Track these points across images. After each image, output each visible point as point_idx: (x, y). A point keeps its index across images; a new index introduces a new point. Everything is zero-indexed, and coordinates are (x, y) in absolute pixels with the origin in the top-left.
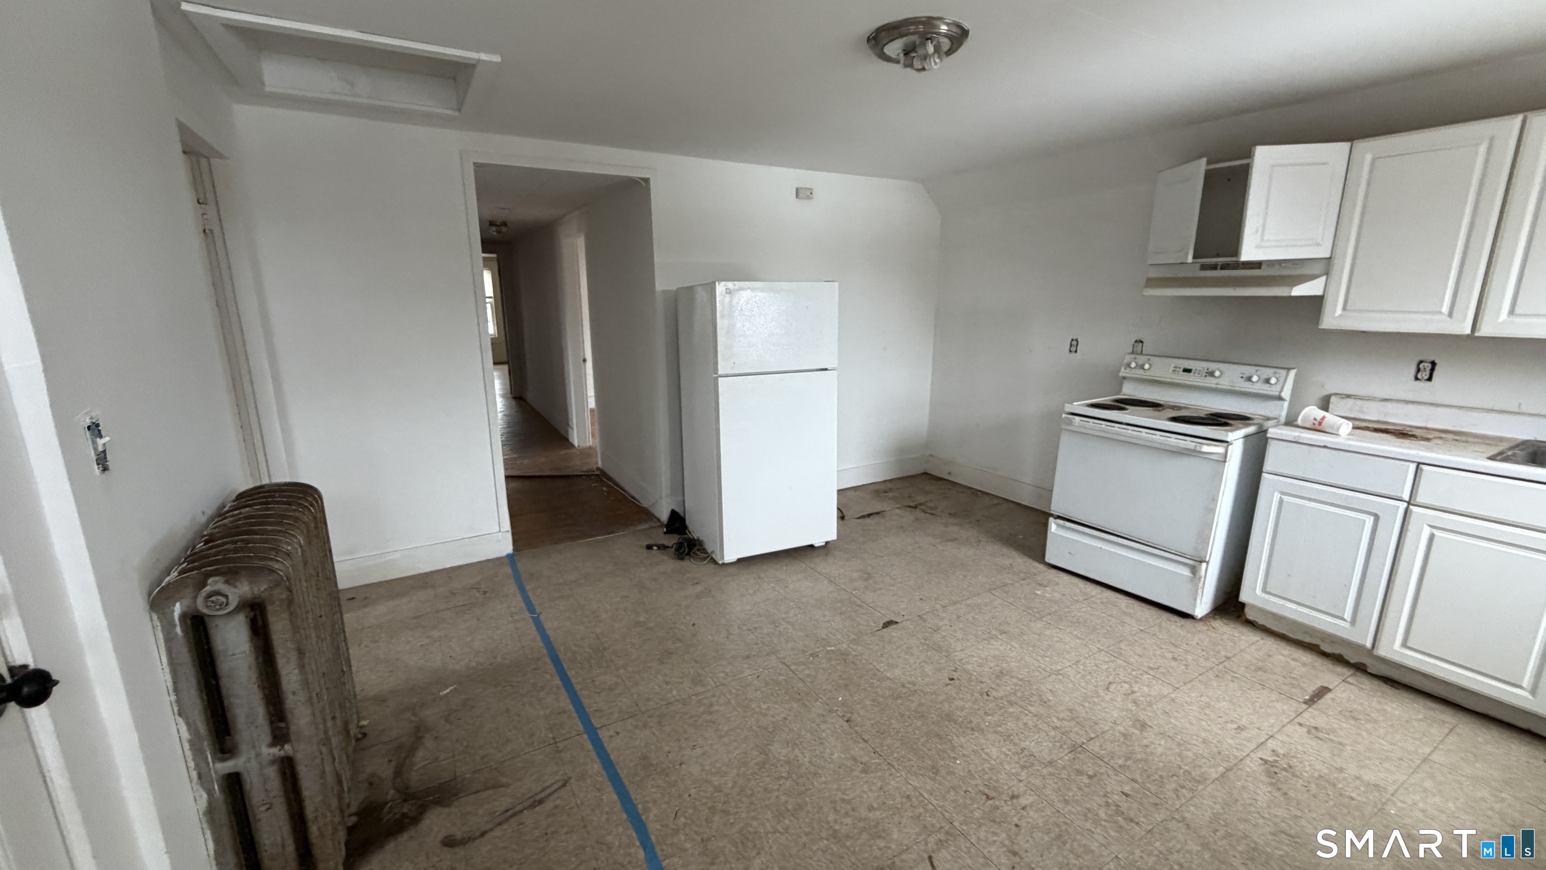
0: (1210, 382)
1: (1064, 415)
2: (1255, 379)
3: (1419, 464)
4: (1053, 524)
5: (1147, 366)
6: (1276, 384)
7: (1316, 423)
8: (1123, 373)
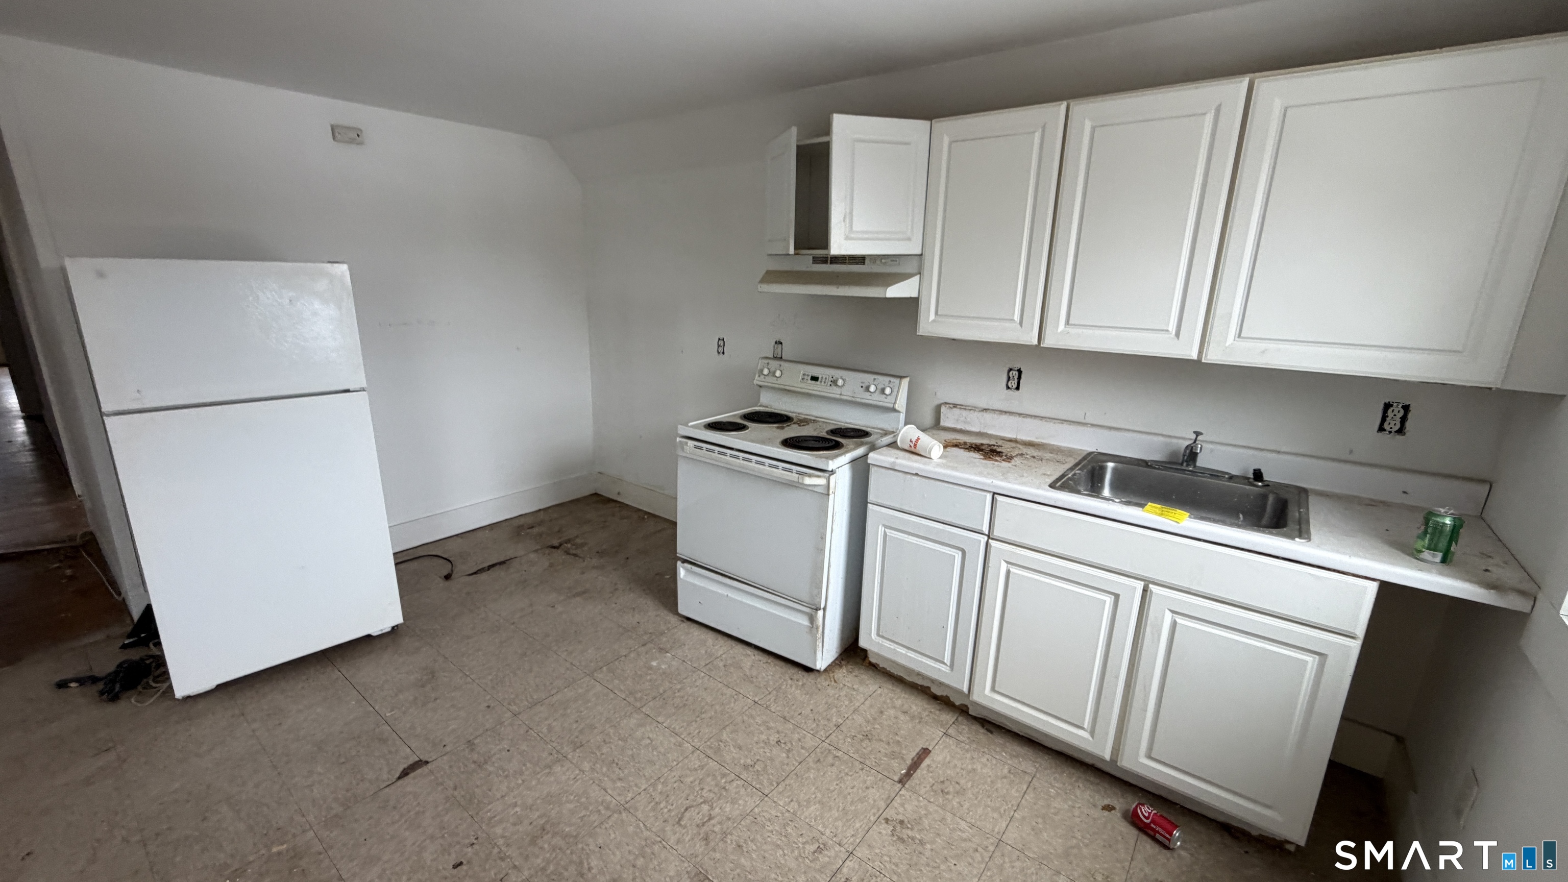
0: (834, 392)
1: (678, 439)
2: (872, 388)
3: (994, 493)
4: (681, 569)
5: (778, 373)
6: (890, 395)
7: (912, 445)
8: (757, 380)
